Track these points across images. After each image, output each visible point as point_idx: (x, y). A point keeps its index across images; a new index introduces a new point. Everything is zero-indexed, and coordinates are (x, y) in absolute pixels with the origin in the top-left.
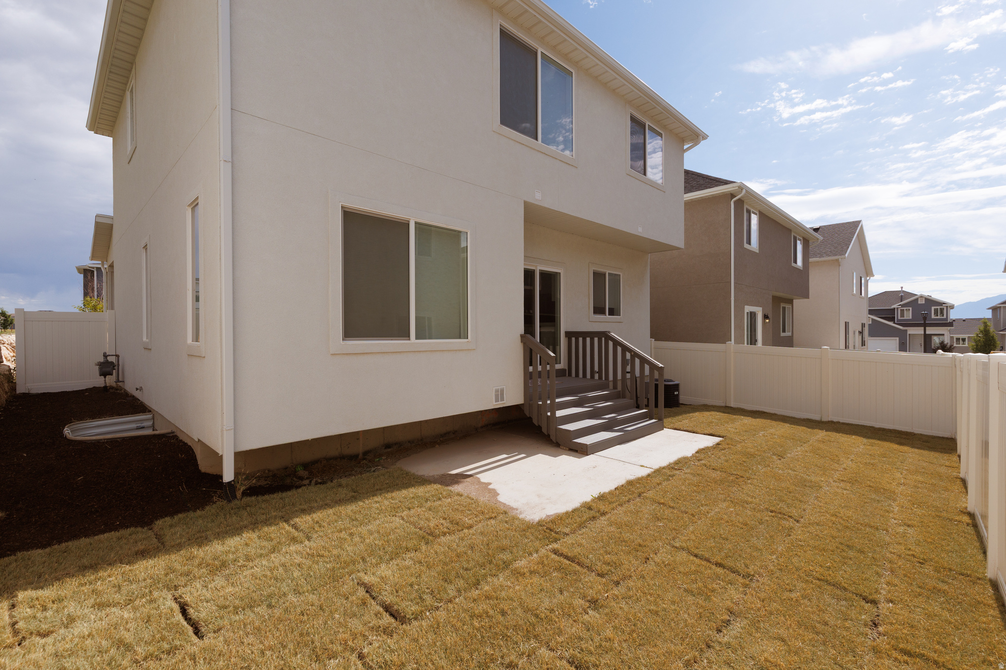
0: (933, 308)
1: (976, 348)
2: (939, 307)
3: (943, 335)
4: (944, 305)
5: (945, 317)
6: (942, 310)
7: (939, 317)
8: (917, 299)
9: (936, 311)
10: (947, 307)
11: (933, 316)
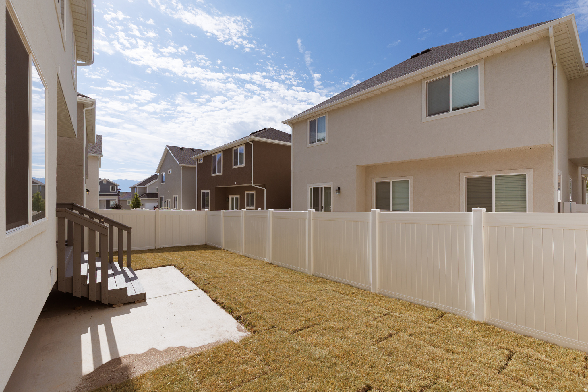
0: (110, 186)
1: (133, 206)
2: (113, 186)
3: (116, 200)
4: (115, 185)
5: (116, 191)
6: (114, 187)
7: (113, 191)
8: (103, 181)
9: (112, 187)
10: (117, 186)
11: (110, 191)
